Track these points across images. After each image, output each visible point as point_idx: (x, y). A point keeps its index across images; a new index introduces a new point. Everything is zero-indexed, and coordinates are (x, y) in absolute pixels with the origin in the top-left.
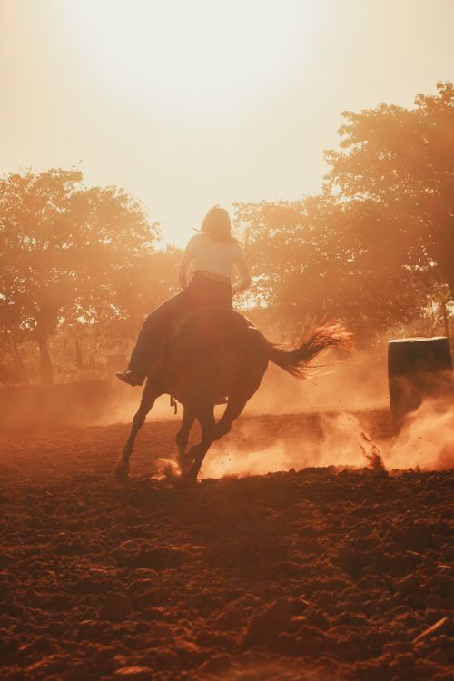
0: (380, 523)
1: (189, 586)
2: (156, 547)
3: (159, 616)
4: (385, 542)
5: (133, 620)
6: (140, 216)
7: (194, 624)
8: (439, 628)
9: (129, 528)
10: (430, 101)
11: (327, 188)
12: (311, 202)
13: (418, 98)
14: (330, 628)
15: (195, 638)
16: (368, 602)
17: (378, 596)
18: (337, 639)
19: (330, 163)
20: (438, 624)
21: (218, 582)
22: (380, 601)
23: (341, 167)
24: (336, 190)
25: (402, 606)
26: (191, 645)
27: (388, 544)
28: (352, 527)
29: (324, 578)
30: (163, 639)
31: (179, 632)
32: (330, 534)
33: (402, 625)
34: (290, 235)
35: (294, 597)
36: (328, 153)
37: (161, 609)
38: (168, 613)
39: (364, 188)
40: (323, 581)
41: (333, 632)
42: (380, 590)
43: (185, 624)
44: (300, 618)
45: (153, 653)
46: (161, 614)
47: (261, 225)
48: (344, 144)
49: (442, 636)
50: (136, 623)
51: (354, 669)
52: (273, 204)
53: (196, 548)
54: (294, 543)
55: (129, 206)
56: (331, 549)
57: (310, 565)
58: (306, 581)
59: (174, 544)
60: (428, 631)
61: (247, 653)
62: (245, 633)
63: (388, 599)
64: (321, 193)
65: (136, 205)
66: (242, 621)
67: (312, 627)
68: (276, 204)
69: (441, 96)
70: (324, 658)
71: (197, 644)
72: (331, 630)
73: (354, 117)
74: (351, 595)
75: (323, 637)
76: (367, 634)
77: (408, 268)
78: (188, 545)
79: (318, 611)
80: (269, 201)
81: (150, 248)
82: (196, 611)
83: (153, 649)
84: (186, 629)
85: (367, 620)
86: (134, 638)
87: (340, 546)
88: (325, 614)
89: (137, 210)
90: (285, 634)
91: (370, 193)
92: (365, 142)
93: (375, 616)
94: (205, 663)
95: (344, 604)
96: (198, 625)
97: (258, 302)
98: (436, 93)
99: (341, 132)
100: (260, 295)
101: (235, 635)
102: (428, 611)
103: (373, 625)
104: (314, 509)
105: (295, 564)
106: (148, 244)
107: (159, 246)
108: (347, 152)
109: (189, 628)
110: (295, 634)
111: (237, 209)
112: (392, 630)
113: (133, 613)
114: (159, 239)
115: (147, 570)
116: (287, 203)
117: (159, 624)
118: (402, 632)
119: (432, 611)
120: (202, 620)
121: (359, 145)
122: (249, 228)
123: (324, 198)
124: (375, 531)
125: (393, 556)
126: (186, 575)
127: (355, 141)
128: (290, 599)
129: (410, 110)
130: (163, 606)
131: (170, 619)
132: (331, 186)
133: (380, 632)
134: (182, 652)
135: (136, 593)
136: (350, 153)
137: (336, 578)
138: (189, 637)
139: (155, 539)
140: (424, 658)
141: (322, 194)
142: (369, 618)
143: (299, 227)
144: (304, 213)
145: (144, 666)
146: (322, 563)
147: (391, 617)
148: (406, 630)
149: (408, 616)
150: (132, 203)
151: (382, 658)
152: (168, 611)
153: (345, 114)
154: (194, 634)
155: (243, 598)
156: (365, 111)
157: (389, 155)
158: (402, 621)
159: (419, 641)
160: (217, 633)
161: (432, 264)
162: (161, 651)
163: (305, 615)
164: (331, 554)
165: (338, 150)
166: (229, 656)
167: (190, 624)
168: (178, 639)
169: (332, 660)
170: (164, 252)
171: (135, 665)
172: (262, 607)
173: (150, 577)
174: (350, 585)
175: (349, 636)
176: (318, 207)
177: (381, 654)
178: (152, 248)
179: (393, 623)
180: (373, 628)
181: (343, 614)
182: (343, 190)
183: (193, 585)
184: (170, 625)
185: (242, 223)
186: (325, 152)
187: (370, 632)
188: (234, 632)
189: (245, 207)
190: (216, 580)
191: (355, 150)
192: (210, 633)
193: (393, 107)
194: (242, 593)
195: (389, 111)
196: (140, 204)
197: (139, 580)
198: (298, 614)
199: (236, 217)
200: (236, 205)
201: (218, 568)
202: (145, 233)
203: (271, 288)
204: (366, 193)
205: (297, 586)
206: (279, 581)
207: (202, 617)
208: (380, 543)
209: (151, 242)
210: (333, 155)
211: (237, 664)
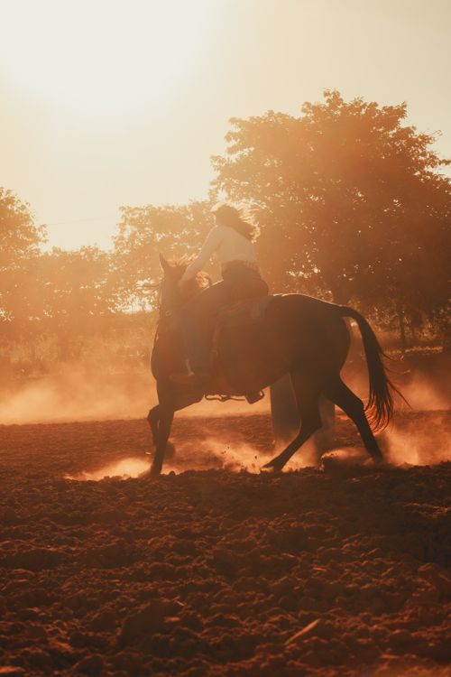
0: (257, 526)
1: (64, 587)
2: (34, 548)
3: (33, 616)
4: (262, 544)
5: (9, 620)
6: (27, 218)
7: (69, 625)
8: (311, 630)
9: (7, 528)
10: (316, 109)
11: (213, 194)
12: (198, 208)
13: (305, 107)
14: (203, 629)
15: (69, 638)
16: (242, 604)
17: (253, 598)
18: (210, 641)
19: (219, 169)
20: (311, 626)
21: (94, 583)
22: (255, 603)
23: (230, 174)
24: (222, 196)
25: (275, 608)
26: (64, 645)
27: (264, 547)
28: (229, 529)
29: (200, 579)
30: (37, 640)
31: (53, 633)
32: (207, 536)
33: (275, 626)
34: (176, 240)
35: (170, 598)
36: (215, 158)
37: (36, 610)
38: (43, 614)
39: (250, 194)
40: (199, 583)
41: (206, 633)
42: (254, 592)
43: (59, 624)
44: (174, 619)
45: (25, 653)
46: (36, 614)
47: (147, 229)
48: (231, 151)
49: (314, 638)
50: (11, 623)
51: (226, 669)
52: (160, 208)
53: (73, 549)
54: (171, 546)
55: (15, 209)
56: (208, 551)
57: (187, 567)
58: (182, 583)
59: (52, 545)
60: (300, 633)
61: (119, 654)
62: (119, 634)
63: (262, 601)
64: (206, 198)
65: (23, 207)
66: (117, 622)
67: (185, 629)
68: (163, 209)
69: (327, 105)
70: (196, 659)
71: (71, 643)
72: (205, 631)
73: (242, 123)
74: (226, 596)
75: (196, 638)
76: (239, 636)
77: (293, 274)
78: (65, 546)
79: (191, 612)
80: (156, 205)
81: (36, 250)
82: (72, 612)
83: (27, 649)
84: (61, 631)
85: (241, 622)
86: (8, 638)
87: (217, 548)
88: (199, 616)
89: (24, 212)
90: (158, 635)
91: (256, 199)
92: (252, 149)
93: (248, 618)
94: (77, 664)
95: (219, 605)
96: (74, 626)
97: (143, 306)
98: (323, 101)
99: (228, 138)
100: (145, 299)
101: (109, 636)
102: (302, 612)
103: (247, 627)
104: (191, 512)
105: (171, 566)
106: (34, 247)
107: (45, 249)
108: (234, 158)
109: (64, 629)
110: (168, 636)
111: (123, 213)
112: (266, 631)
113: (8, 613)
114: (45, 241)
115: (24, 571)
116: (173, 208)
117: (33, 624)
118: (275, 633)
119: (306, 613)
120: (77, 621)
121: (246, 152)
122: (135, 232)
123: (210, 203)
124: (252, 533)
125: (269, 558)
126: (63, 576)
127: (242, 148)
128: (165, 600)
129: (296, 118)
130: (39, 607)
131: (45, 620)
132: (217, 192)
133: (253, 634)
134: (54, 652)
135: (12, 593)
136: (237, 160)
137: (212, 580)
138: (63, 637)
139: (33, 540)
140: (296, 660)
141: (209, 200)
142: (243, 620)
143: (185, 232)
144: (191, 218)
145: (16, 666)
146: (198, 565)
147: (263, 621)
148: (278, 632)
149: (282, 618)
150: (19, 205)
151: (253, 660)
152: (43, 611)
153: (233, 121)
154: (68, 635)
155: (118, 599)
156: (252, 118)
157: (275, 161)
158: (275, 623)
159: (292, 642)
160: (91, 634)
161: (316, 271)
162: (35, 651)
163: (178, 616)
164: (206, 556)
165: (225, 155)
166: (102, 656)
167: (65, 624)
168: (52, 639)
169: (205, 662)
170: (50, 254)
171: (7, 665)
172: (137, 608)
173: (26, 578)
174: (226, 587)
175: (222, 637)
176: (204, 212)
177: (253, 656)
178: (38, 250)
179: (266, 625)
180: (246, 630)
181: (216, 615)
182: (229, 195)
183: (69, 586)
184: (44, 626)
185: (128, 226)
186: (212, 157)
187: (242, 633)
188: (108, 633)
189: (132, 211)
190: (93, 581)
191: (242, 156)
192: (84, 634)
193: (280, 115)
194: (118, 594)
195: (275, 118)
196: (27, 206)
197: (15, 581)
198: (173, 616)
199: (123, 221)
200: (122, 208)
201: (95, 570)
202: (32, 235)
203: (156, 293)
204: (252, 199)
205: (173, 588)
206: (155, 582)
207: (76, 618)
208: (256, 545)
209: (37, 244)
210: (220, 161)
211: (109, 665)
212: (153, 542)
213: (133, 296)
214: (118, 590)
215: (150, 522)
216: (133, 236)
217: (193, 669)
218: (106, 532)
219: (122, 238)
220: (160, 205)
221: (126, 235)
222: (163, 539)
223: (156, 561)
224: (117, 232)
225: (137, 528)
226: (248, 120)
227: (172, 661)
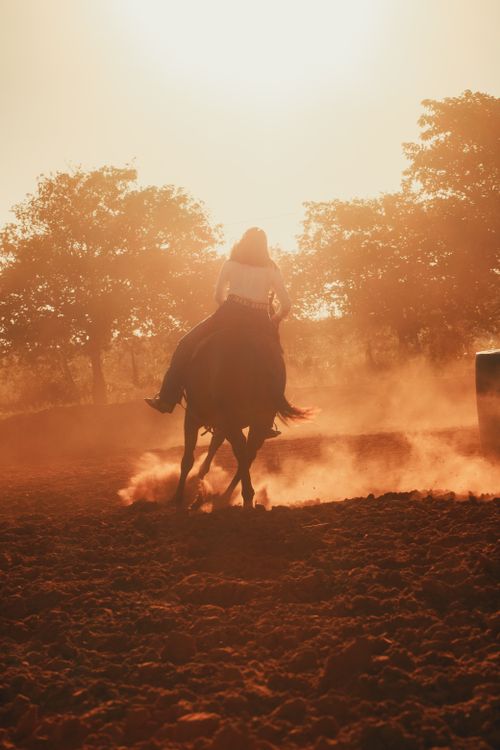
0: (468, 553)
1: (259, 624)
2: (223, 582)
3: (227, 657)
4: (475, 574)
5: (199, 661)
6: (200, 218)
7: (265, 666)
9: (192, 561)
11: (406, 185)
12: (390, 201)
14: (415, 669)
15: (266, 681)
16: (457, 640)
17: (467, 634)
18: (423, 682)
19: (412, 157)
21: (291, 620)
22: (470, 639)
23: (423, 162)
24: (417, 186)
25: (494, 644)
26: (262, 688)
27: (477, 576)
28: (438, 558)
29: (408, 614)
30: (232, 683)
31: (250, 675)
32: (414, 566)
33: (494, 664)
34: (367, 237)
35: (375, 635)
36: (407, 146)
37: (229, 649)
38: (236, 654)
39: (447, 184)
40: (407, 617)
41: (418, 674)
42: (469, 627)
43: (255, 665)
44: (382, 658)
45: (221, 698)
46: (229, 654)
47: (334, 226)
48: (425, 136)
50: (201, 665)
51: (442, 714)
52: (348, 203)
53: (267, 582)
54: (374, 577)
55: (188, 208)
56: (415, 582)
57: (393, 600)
58: (388, 617)
59: (243, 578)
61: (325, 696)
62: (322, 675)
63: (478, 637)
64: (399, 190)
65: (197, 206)
66: (318, 662)
67: (395, 668)
68: (351, 203)
70: (409, 702)
71: (269, 687)
72: (416, 671)
73: (437, 106)
74: (438, 632)
75: (407, 678)
76: (456, 675)
77: (497, 272)
79: (401, 651)
80: (343, 200)
81: (212, 253)
82: (268, 652)
83: (221, 693)
84: (257, 672)
85: (456, 660)
86: (200, 681)
87: (425, 579)
88: (409, 654)
89: (198, 212)
90: (366, 675)
91: (455, 190)
92: (449, 133)
93: (465, 655)
94: (278, 709)
96: (271, 667)
97: (332, 311)
99: (422, 123)
100: (334, 304)
101: (310, 677)
104: (396, 538)
105: (376, 599)
106: (210, 249)
107: (222, 251)
108: (428, 144)
109: (260, 670)
110: (377, 677)
111: (308, 209)
112: (485, 669)
113: (198, 654)
114: (222, 243)
115: (214, 607)
116: (362, 202)
117: (226, 666)
118: (494, 672)
120: (274, 661)
121: (442, 137)
122: (321, 230)
123: (404, 195)
124: (464, 561)
125: (483, 589)
126: (256, 612)
127: (437, 133)
128: (371, 638)
129: (497, 98)
130: (231, 646)
131: (239, 661)
132: (410, 183)
133: (470, 673)
134: (253, 696)
135: (201, 632)
136: (431, 146)
137: (421, 614)
138: (260, 679)
139: (222, 573)
141: (401, 192)
142: (458, 658)
143: (377, 228)
144: (382, 212)
145: (211, 712)
147: (482, 657)
148: (498, 671)
150: (192, 204)
151: (472, 701)
152: (236, 651)
153: (426, 103)
154: (265, 677)
155: (319, 637)
156: (448, 100)
157: (475, 147)
158: (494, 660)
160: (291, 675)
162: (229, 696)
163: (387, 655)
164: (415, 588)
165: (419, 142)
166: (304, 700)
167: (261, 665)
168: (248, 682)
169: (417, 704)
171: (201, 712)
172: (340, 646)
173: (215, 614)
174: (437, 622)
175: (436, 677)
176: (397, 206)
177: (471, 698)
178: (214, 253)
179: (484, 663)
180: (462, 668)
181: (429, 653)
182: (425, 186)
183: (264, 623)
184: (239, 667)
185: (313, 224)
186: (404, 144)
187: (459, 672)
188: (309, 675)
189: (316, 206)
190: (289, 617)
191: (437, 142)
192: (283, 675)
193: (478, 95)
194: (317, 632)
195: (474, 99)
196: (201, 205)
197: (204, 618)
198: (380, 654)
199: (307, 218)
200: (306, 204)
201: (291, 604)
202: (207, 236)
203: (346, 296)
204: (450, 190)
205: (378, 624)
206: (358, 617)
207: (274, 658)
208: (469, 575)
209: (213, 247)
210: (413, 149)
211: (313, 709)
212: (353, 574)
213: (320, 301)
214: (318, 627)
215: (350, 551)
216: (319, 235)
217: (406, 713)
218: (302, 563)
219: (306, 237)
220: (348, 200)
221: (311, 233)
222: (365, 569)
223: (357, 594)
224: (301, 231)
225: (335, 558)
226: (443, 101)
227: (382, 704)
